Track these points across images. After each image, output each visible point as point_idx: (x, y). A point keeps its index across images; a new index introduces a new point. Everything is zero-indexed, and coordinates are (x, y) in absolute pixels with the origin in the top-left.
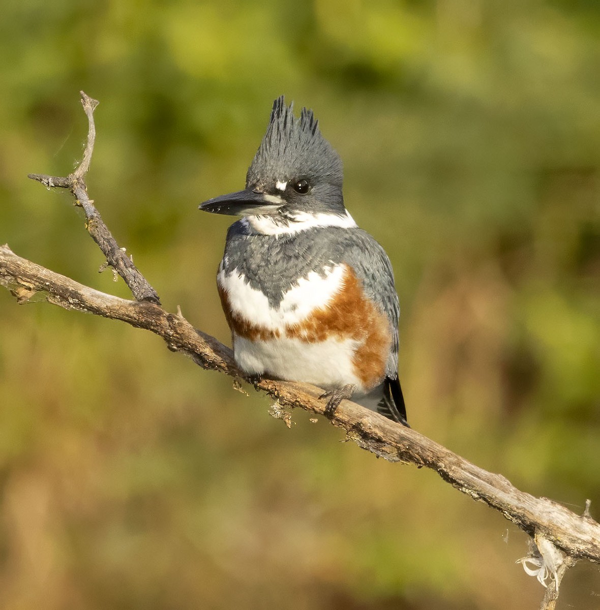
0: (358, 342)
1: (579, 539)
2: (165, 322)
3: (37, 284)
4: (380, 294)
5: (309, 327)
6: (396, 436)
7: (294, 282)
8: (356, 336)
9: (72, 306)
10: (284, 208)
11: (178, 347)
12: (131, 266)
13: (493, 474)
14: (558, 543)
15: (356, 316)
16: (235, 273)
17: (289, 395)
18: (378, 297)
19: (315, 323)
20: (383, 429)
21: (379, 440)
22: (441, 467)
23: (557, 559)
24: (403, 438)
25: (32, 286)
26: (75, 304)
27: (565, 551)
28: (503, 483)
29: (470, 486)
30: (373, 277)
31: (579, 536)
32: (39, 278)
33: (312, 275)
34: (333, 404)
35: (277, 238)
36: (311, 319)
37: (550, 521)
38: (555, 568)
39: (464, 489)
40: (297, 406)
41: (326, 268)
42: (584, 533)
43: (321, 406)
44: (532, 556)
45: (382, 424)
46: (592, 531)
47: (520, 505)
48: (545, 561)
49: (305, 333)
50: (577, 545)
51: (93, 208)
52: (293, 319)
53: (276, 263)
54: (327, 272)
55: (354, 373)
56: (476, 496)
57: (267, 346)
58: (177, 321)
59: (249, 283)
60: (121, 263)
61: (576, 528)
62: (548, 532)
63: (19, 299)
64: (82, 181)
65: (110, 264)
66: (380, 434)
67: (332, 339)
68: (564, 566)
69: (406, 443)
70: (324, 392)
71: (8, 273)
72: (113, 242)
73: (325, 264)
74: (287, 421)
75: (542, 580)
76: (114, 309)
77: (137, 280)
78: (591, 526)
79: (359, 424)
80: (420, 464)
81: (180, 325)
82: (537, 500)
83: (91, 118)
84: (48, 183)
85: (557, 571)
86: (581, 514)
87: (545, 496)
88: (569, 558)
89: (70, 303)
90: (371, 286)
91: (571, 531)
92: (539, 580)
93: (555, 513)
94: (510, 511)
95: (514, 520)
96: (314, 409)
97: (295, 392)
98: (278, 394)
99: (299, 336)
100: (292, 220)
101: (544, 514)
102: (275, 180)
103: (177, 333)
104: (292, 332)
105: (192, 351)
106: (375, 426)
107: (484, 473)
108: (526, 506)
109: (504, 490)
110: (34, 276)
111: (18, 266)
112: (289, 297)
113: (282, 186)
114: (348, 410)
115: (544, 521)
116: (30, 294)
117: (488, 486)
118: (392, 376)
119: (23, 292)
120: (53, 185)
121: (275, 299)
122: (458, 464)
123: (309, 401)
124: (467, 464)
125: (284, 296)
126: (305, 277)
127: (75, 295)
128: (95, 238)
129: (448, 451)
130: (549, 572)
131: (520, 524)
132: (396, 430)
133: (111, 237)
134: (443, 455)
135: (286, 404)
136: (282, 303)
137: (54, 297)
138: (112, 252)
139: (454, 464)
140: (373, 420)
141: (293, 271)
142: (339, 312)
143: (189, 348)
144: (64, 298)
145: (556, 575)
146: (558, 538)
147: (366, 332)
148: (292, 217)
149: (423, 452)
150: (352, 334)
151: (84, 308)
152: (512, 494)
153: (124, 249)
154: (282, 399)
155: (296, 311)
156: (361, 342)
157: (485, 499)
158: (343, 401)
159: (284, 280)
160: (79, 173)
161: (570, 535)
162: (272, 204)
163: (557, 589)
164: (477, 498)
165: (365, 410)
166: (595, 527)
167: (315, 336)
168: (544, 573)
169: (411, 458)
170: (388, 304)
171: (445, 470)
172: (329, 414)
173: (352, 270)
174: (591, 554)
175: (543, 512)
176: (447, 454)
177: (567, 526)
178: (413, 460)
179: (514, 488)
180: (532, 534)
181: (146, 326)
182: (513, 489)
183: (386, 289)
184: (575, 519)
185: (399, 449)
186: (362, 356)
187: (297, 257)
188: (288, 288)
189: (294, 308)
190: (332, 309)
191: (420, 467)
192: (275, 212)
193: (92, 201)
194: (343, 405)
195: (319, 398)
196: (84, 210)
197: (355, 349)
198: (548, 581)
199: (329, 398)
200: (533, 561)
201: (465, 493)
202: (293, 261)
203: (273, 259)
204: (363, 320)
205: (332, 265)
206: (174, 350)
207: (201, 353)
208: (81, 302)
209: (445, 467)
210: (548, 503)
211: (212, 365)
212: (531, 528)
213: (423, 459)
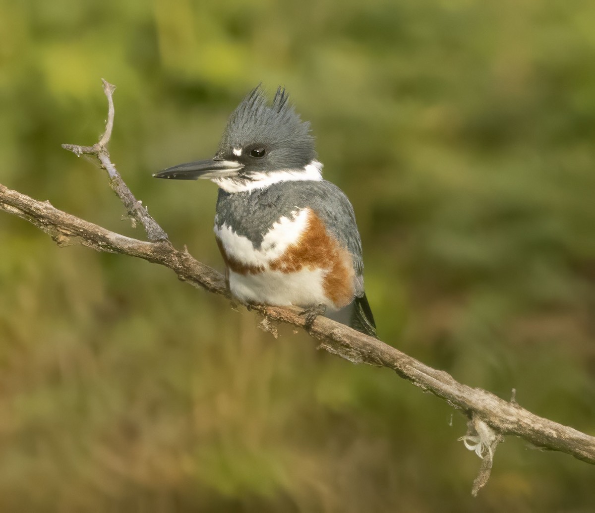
0: (327, 271)
1: (508, 420)
2: (175, 259)
3: (72, 231)
4: (343, 231)
5: (287, 260)
6: (360, 343)
7: (271, 226)
8: (324, 265)
9: (101, 248)
10: (242, 171)
11: (186, 277)
12: (146, 215)
13: (438, 371)
14: (491, 424)
15: (323, 249)
16: (224, 226)
17: (274, 313)
18: (341, 233)
19: (290, 257)
20: (350, 338)
21: (347, 346)
22: (396, 366)
23: (490, 436)
24: (365, 344)
25: (69, 233)
26: (104, 246)
27: (496, 429)
28: (446, 377)
29: (420, 380)
30: (336, 219)
31: (507, 417)
32: (74, 226)
33: (283, 219)
34: (310, 319)
35: (250, 193)
36: (287, 254)
37: (484, 407)
38: (490, 443)
39: (415, 384)
40: (281, 321)
41: (293, 212)
42: (511, 415)
43: (302, 321)
44: (471, 435)
45: (349, 333)
46: (518, 414)
47: (460, 395)
48: (482, 438)
49: (284, 265)
50: (506, 425)
51: (114, 170)
52: (274, 255)
53: (254, 213)
54: (294, 216)
55: (325, 295)
56: (425, 388)
57: (256, 278)
58: (184, 257)
59: (236, 232)
60: (139, 213)
61: (504, 411)
62: (484, 415)
63: (59, 243)
64: (105, 149)
65: (130, 213)
66: (348, 342)
67: (306, 269)
68: (497, 442)
69: (368, 348)
70: (302, 310)
71: (50, 223)
72: (132, 197)
73: (292, 210)
74: (273, 333)
75: (479, 453)
76: (134, 250)
77: (152, 226)
78: (517, 410)
79: (331, 334)
80: (380, 364)
81: (187, 260)
82: (474, 390)
83: (110, 100)
84: (78, 152)
85: (491, 446)
86: (508, 400)
87: (480, 387)
88: (500, 436)
89: (99, 246)
90: (334, 225)
91: (500, 414)
92: (477, 453)
93: (488, 400)
94: (453, 399)
95: (456, 407)
96: (295, 324)
97: (280, 310)
98: (266, 312)
99: (280, 268)
100: (250, 179)
101: (480, 402)
102: (232, 148)
103: (184, 267)
104: (274, 265)
105: (197, 280)
106: (344, 335)
107: (431, 370)
108: (465, 395)
109: (449, 383)
110: (71, 225)
111: (59, 217)
112: (270, 237)
113: (238, 152)
114: (324, 323)
115: (480, 406)
116: (68, 239)
117: (435, 380)
118: (360, 295)
119: (62, 238)
120: (82, 153)
121: (257, 241)
122: (410, 364)
123: (291, 318)
124: (417, 363)
125: (264, 238)
127: (103, 239)
128: (117, 195)
129: (403, 354)
130: (485, 447)
131: (460, 410)
132: (359, 338)
133: (129, 192)
134: (398, 357)
135: (273, 320)
136: (263, 244)
137: (87, 241)
138: (131, 204)
139: (407, 363)
140: (343, 331)
141: (268, 217)
142: (308, 246)
143: (194, 278)
144: (95, 241)
145: (490, 449)
146: (491, 420)
147: (332, 262)
148: (249, 176)
149: (382, 355)
150: (320, 264)
151: (110, 249)
152: (454, 386)
153: (141, 202)
154: (269, 316)
155: (276, 248)
156: (328, 271)
157: (432, 390)
159: (262, 225)
160: (102, 143)
161: (500, 417)
162: (231, 168)
163: (491, 460)
164: (426, 390)
165: (335, 323)
166: (520, 410)
167: (294, 267)
168: (480, 448)
170: (350, 239)
172: (308, 327)
173: (316, 212)
174: (518, 432)
175: (478, 400)
176: (401, 356)
177: (497, 410)
178: (374, 361)
179: (456, 382)
180: (470, 417)
181: (161, 262)
182: (454, 382)
183: (347, 226)
184: (504, 405)
185: (362, 353)
186: (330, 281)
187: (270, 206)
188: (266, 232)
189: (273, 246)
190: (302, 244)
191: (379, 367)
192: (235, 174)
193: (114, 165)
194: (318, 320)
195: (299, 315)
196: (107, 172)
197: (325, 276)
198: (484, 454)
199: (307, 315)
200: (471, 438)
201: (416, 386)
202: (267, 209)
203: (252, 209)
204: (328, 252)
205: (298, 210)
206: (183, 280)
207: (204, 282)
208: (109, 244)
209: (400, 367)
210: (482, 393)
211: (214, 290)
212: (470, 412)
213: (382, 360)
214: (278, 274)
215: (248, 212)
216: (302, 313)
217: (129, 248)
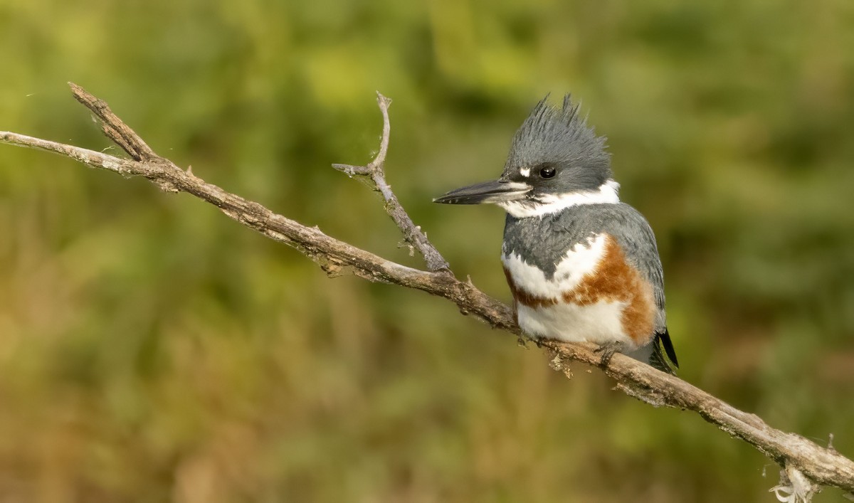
0: (624, 304)
1: (825, 468)
2: (457, 290)
3: (344, 259)
4: (643, 259)
5: (582, 291)
6: (661, 383)
7: (564, 254)
8: (623, 297)
9: (375, 278)
10: (531, 193)
11: (469, 311)
12: (426, 242)
13: (748, 414)
14: (807, 472)
15: (621, 279)
16: (512, 255)
17: (567, 350)
18: (641, 262)
19: (586, 288)
20: (651, 378)
21: (647, 388)
22: (701, 409)
23: (805, 486)
24: (668, 385)
25: (340, 262)
26: (378, 276)
27: (812, 479)
28: (757, 421)
29: (728, 424)
30: (636, 246)
31: (824, 465)
32: (346, 254)
33: (578, 246)
34: (606, 357)
35: (541, 218)
36: (582, 284)
37: (798, 453)
38: (804, 494)
39: (722, 428)
40: (575, 359)
41: (589, 239)
42: (828, 463)
43: (597, 359)
44: (784, 485)
45: (649, 372)
46: (836, 461)
47: (773, 440)
48: (795, 488)
49: (579, 297)
50: (823, 474)
51: (390, 193)
52: (567, 286)
54: (590, 243)
55: (622, 331)
56: (734, 433)
57: (547, 311)
58: (467, 289)
59: (525, 261)
60: (417, 239)
61: (821, 460)
62: (798, 463)
63: (329, 273)
64: (379, 169)
65: (407, 240)
66: (648, 382)
67: (602, 301)
68: (812, 492)
69: (670, 388)
70: (598, 347)
71: (319, 250)
72: (410, 222)
73: (588, 236)
74: (566, 372)
76: (412, 280)
77: (431, 254)
78: (834, 457)
79: (630, 374)
80: (683, 406)
81: (470, 291)
82: (788, 436)
83: (386, 115)
84: (350, 172)
85: (806, 497)
86: (825, 447)
87: (794, 432)
88: (816, 486)
89: (374, 276)
90: (634, 253)
91: (817, 461)
93: (803, 446)
94: (764, 445)
95: (767, 453)
96: (589, 362)
97: (573, 347)
98: (558, 350)
99: (575, 301)
100: (540, 202)
101: (793, 448)
102: (519, 168)
103: (468, 299)
104: (568, 297)
105: (482, 314)
106: (644, 375)
107: (740, 413)
108: (778, 441)
109: (758, 427)
110: (342, 253)
111: (328, 244)
112: (562, 267)
113: (526, 173)
114: (621, 362)
115: (794, 453)
116: (339, 269)
117: (744, 424)
118: (661, 331)
119: (332, 268)
120: (354, 173)
121: (549, 271)
122: (718, 406)
123: (585, 355)
124: (726, 406)
125: (557, 267)
126: (572, 249)
127: (378, 268)
128: (393, 219)
129: (707, 395)
130: (799, 498)
131: (772, 457)
133: (407, 217)
134: (704, 398)
135: (565, 358)
136: (556, 274)
137: (360, 271)
138: (408, 230)
139: (714, 405)
140: (642, 370)
141: (562, 244)
142: (605, 275)
143: (479, 312)
144: (368, 271)
146: (806, 468)
147: (631, 294)
148: (538, 199)
149: (685, 396)
150: (618, 296)
151: (385, 279)
152: (764, 431)
153: (419, 227)
154: (561, 354)
155: (570, 279)
156: (628, 303)
157: (741, 436)
158: (615, 354)
159: (555, 253)
160: (377, 162)
161: (815, 465)
162: (519, 190)
164: (734, 436)
165: (634, 362)
166: (838, 457)
167: (589, 299)
169: (675, 402)
170: (652, 268)
171: (705, 411)
172: (604, 365)
173: (614, 238)
174: (837, 481)
175: (792, 446)
176: (707, 398)
177: (814, 457)
178: (677, 403)
179: (767, 426)
180: (783, 466)
181: (441, 293)
182: (765, 426)
183: (648, 255)
184: (820, 452)
185: (664, 394)
186: (629, 315)
187: (563, 232)
188: (559, 260)
189: (567, 276)
190: (598, 274)
191: (683, 410)
192: (523, 197)
193: (389, 186)
194: (615, 358)
195: (594, 352)
196: (382, 194)
197: (623, 309)
199: (603, 351)
200: (784, 489)
201: (723, 431)
202: (560, 236)
203: (543, 236)
204: (628, 283)
205: (594, 236)
206: (465, 314)
207: (489, 316)
208: (383, 274)
209: (706, 409)
210: (796, 438)
211: (500, 325)
212: (782, 460)
213: (686, 403)
214: (573, 306)
215: (539, 238)
216: (597, 351)
217: (407, 279)
